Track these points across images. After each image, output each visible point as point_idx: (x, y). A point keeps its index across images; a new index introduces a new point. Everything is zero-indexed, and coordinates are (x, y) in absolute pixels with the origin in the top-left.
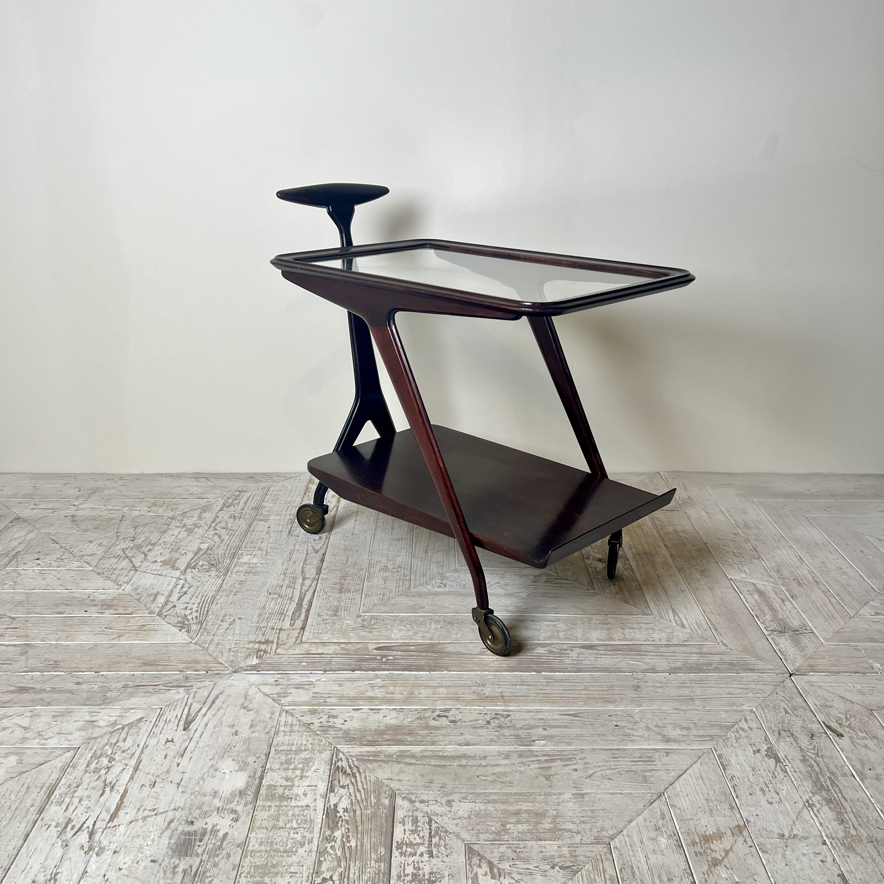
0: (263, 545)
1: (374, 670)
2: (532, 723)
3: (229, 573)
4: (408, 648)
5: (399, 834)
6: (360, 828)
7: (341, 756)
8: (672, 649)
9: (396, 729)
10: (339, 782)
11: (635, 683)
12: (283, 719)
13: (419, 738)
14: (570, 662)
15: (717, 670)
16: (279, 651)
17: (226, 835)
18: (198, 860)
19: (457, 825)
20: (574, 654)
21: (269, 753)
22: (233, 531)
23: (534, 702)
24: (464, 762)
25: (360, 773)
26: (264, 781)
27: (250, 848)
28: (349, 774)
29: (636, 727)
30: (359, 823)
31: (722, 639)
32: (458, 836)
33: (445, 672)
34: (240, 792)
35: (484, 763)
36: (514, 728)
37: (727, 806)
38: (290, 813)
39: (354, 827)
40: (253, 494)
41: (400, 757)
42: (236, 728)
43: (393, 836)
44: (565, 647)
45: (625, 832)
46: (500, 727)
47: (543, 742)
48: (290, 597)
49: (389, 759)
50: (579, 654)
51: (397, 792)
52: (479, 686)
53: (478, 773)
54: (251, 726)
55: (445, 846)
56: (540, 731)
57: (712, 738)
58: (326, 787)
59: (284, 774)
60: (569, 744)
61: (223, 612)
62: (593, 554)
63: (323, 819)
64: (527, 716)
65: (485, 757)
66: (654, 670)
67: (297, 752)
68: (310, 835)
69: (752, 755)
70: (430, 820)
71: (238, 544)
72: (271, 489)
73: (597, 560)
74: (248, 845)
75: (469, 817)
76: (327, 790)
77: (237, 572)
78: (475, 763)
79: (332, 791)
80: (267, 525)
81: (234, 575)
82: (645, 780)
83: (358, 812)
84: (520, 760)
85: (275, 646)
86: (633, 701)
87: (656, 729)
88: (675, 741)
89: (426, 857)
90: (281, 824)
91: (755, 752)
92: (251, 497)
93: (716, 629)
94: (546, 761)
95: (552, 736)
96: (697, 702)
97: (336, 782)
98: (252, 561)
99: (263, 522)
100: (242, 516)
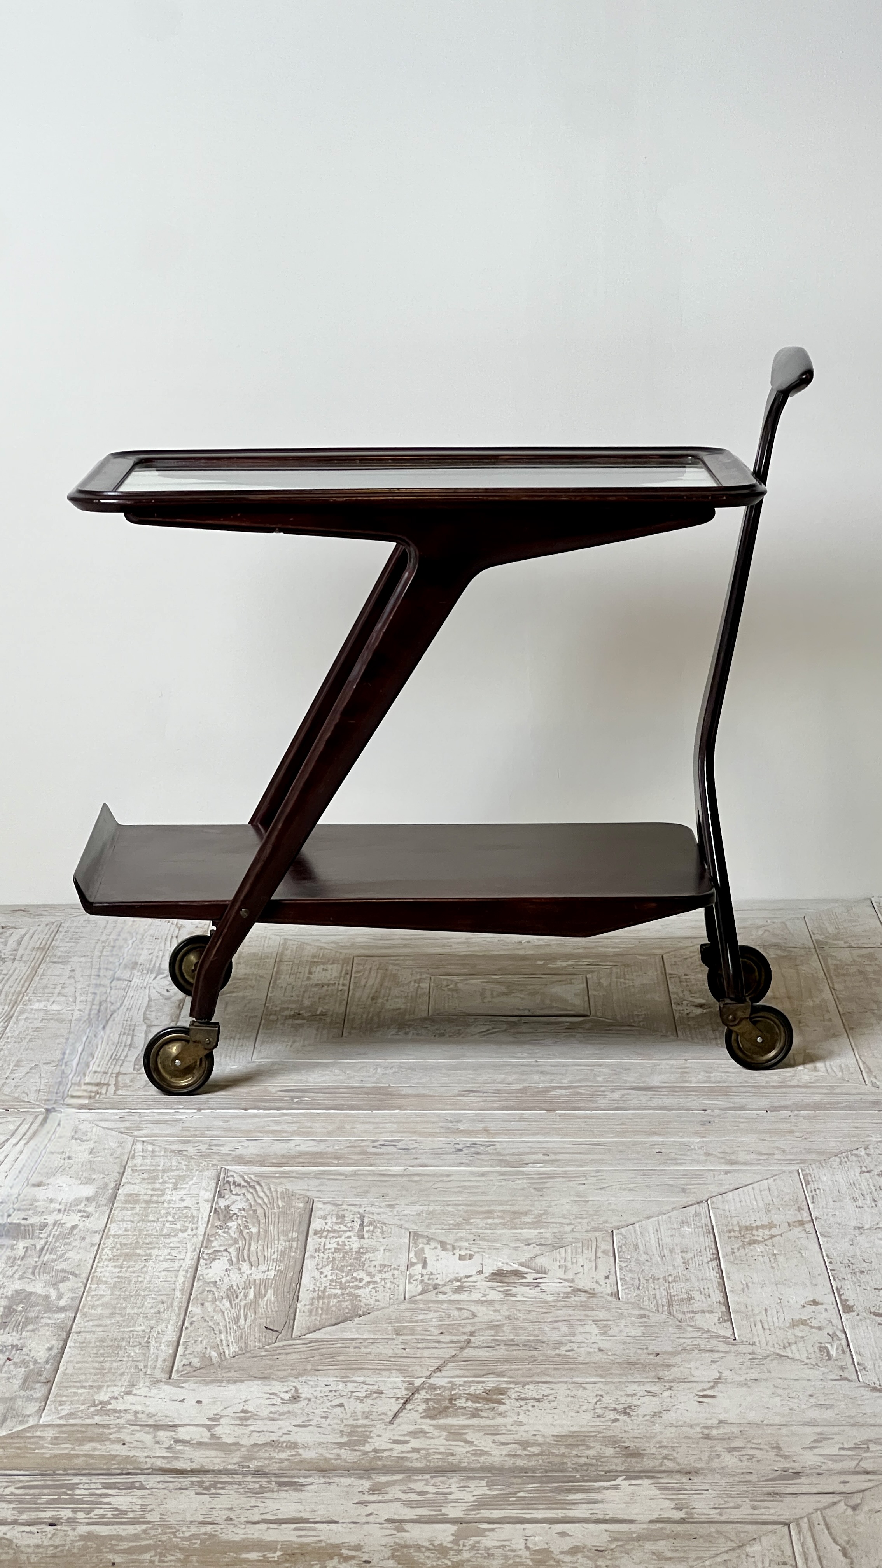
0: (64, 991)
1: (278, 1109)
2: (527, 1150)
3: (14, 1019)
4: (337, 1090)
5: (316, 1224)
6: (263, 1221)
7: (231, 1173)
8: (784, 1090)
9: (315, 1154)
10: (231, 1191)
11: (706, 1119)
12: (139, 1146)
13: (350, 1161)
14: (606, 1101)
15: (847, 1108)
16: (119, 1092)
17: (74, 1227)
18: (42, 1242)
19: (400, 1220)
20: (616, 1095)
21: (124, 1172)
22: (6, 975)
23: (535, 1134)
24: (417, 1178)
25: (261, 1186)
26: (120, 1191)
27: (112, 1232)
28: (244, 1187)
29: (688, 1153)
30: (261, 1217)
31: (874, 1080)
32: (400, 1226)
33: (397, 1111)
34: (88, 1199)
35: (445, 1179)
36: (499, 1154)
37: (796, 1207)
38: (163, 1212)
39: (255, 1220)
40: (31, 931)
41: (318, 1176)
42: (67, 1155)
43: (309, 1226)
44: (603, 1089)
45: (637, 1225)
46: (478, 1153)
47: (539, 1165)
48: (129, 1043)
49: (306, 1175)
50: (624, 1095)
51: (316, 1200)
52: (451, 1122)
53: (436, 1186)
54: (91, 1153)
55: (382, 1232)
56: (540, 1156)
57: (803, 1161)
58: (212, 1196)
59: (150, 1186)
60: (582, 1166)
61: (15, 1059)
62: (691, 999)
63: (210, 1216)
64: (523, 1145)
65: (448, 1176)
66: (742, 1108)
67: (164, 1171)
68: (194, 1226)
69: (858, 1174)
70: (362, 1218)
71: (19, 989)
72: (66, 925)
73: (696, 1006)
74: (109, 1230)
75: (419, 1215)
76: (214, 1197)
77: (27, 1018)
78: (435, 1179)
79: (221, 1196)
80: (68, 968)
81: (22, 1023)
82: (684, 1190)
83: (260, 1212)
84: (502, 1177)
85: (112, 1088)
86: (697, 1133)
87: (721, 1155)
88: (744, 1163)
89: (354, 1239)
90: (151, 1218)
91: (862, 1172)
92: (28, 936)
93: (870, 1071)
94: (541, 1178)
95: (557, 1160)
96: (797, 1134)
97: (227, 1192)
98: (49, 1007)
99: (60, 965)
100: (18, 958)
